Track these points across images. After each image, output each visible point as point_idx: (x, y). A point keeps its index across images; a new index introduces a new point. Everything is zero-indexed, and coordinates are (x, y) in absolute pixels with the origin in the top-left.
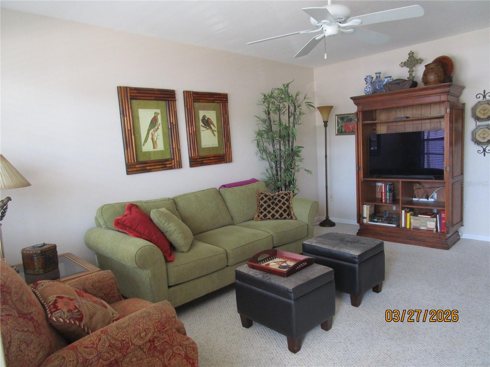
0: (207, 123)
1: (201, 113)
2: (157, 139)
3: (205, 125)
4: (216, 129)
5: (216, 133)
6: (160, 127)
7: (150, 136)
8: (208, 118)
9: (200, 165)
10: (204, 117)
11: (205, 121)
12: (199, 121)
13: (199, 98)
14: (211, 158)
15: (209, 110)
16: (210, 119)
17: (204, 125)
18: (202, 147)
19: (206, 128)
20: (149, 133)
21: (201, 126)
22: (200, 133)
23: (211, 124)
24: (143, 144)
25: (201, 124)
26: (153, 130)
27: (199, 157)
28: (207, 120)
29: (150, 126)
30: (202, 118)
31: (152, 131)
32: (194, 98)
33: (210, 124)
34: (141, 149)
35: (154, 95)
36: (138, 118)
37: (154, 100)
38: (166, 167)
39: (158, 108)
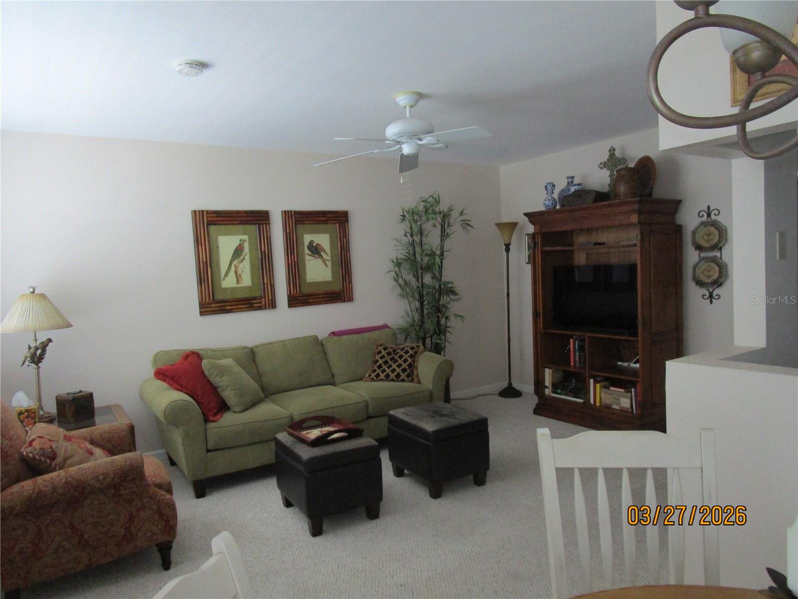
0: (315, 250)
1: (307, 238)
2: (242, 272)
3: (313, 253)
4: (329, 258)
5: (329, 264)
6: (247, 258)
7: (233, 268)
8: (317, 244)
9: (302, 304)
10: (311, 242)
11: (313, 248)
12: (304, 250)
13: (304, 219)
14: (320, 296)
15: (319, 233)
16: (320, 245)
17: (311, 253)
18: (308, 281)
19: (314, 257)
20: (231, 265)
21: (306, 255)
22: (305, 263)
23: (322, 251)
24: (222, 279)
25: (307, 251)
26: (237, 260)
27: (301, 295)
28: (316, 246)
29: (233, 256)
31: (235, 262)
32: (296, 219)
33: (320, 251)
34: (220, 284)
35: (239, 219)
36: (218, 247)
37: (239, 224)
38: (253, 307)
39: (245, 234)
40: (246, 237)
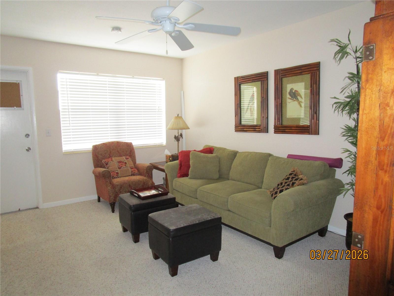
0: (294, 95)
1: (289, 87)
3: (292, 97)
4: (303, 101)
5: (303, 105)
8: (296, 91)
10: (292, 90)
11: (292, 94)
12: (286, 94)
13: (286, 74)
14: (293, 128)
15: (297, 82)
16: (297, 91)
17: (290, 97)
18: (288, 117)
19: (293, 100)
21: (287, 98)
22: (286, 104)
23: (299, 96)
25: (288, 96)
27: (281, 126)
28: (295, 92)
29: (250, 101)
30: (289, 91)
33: (297, 96)
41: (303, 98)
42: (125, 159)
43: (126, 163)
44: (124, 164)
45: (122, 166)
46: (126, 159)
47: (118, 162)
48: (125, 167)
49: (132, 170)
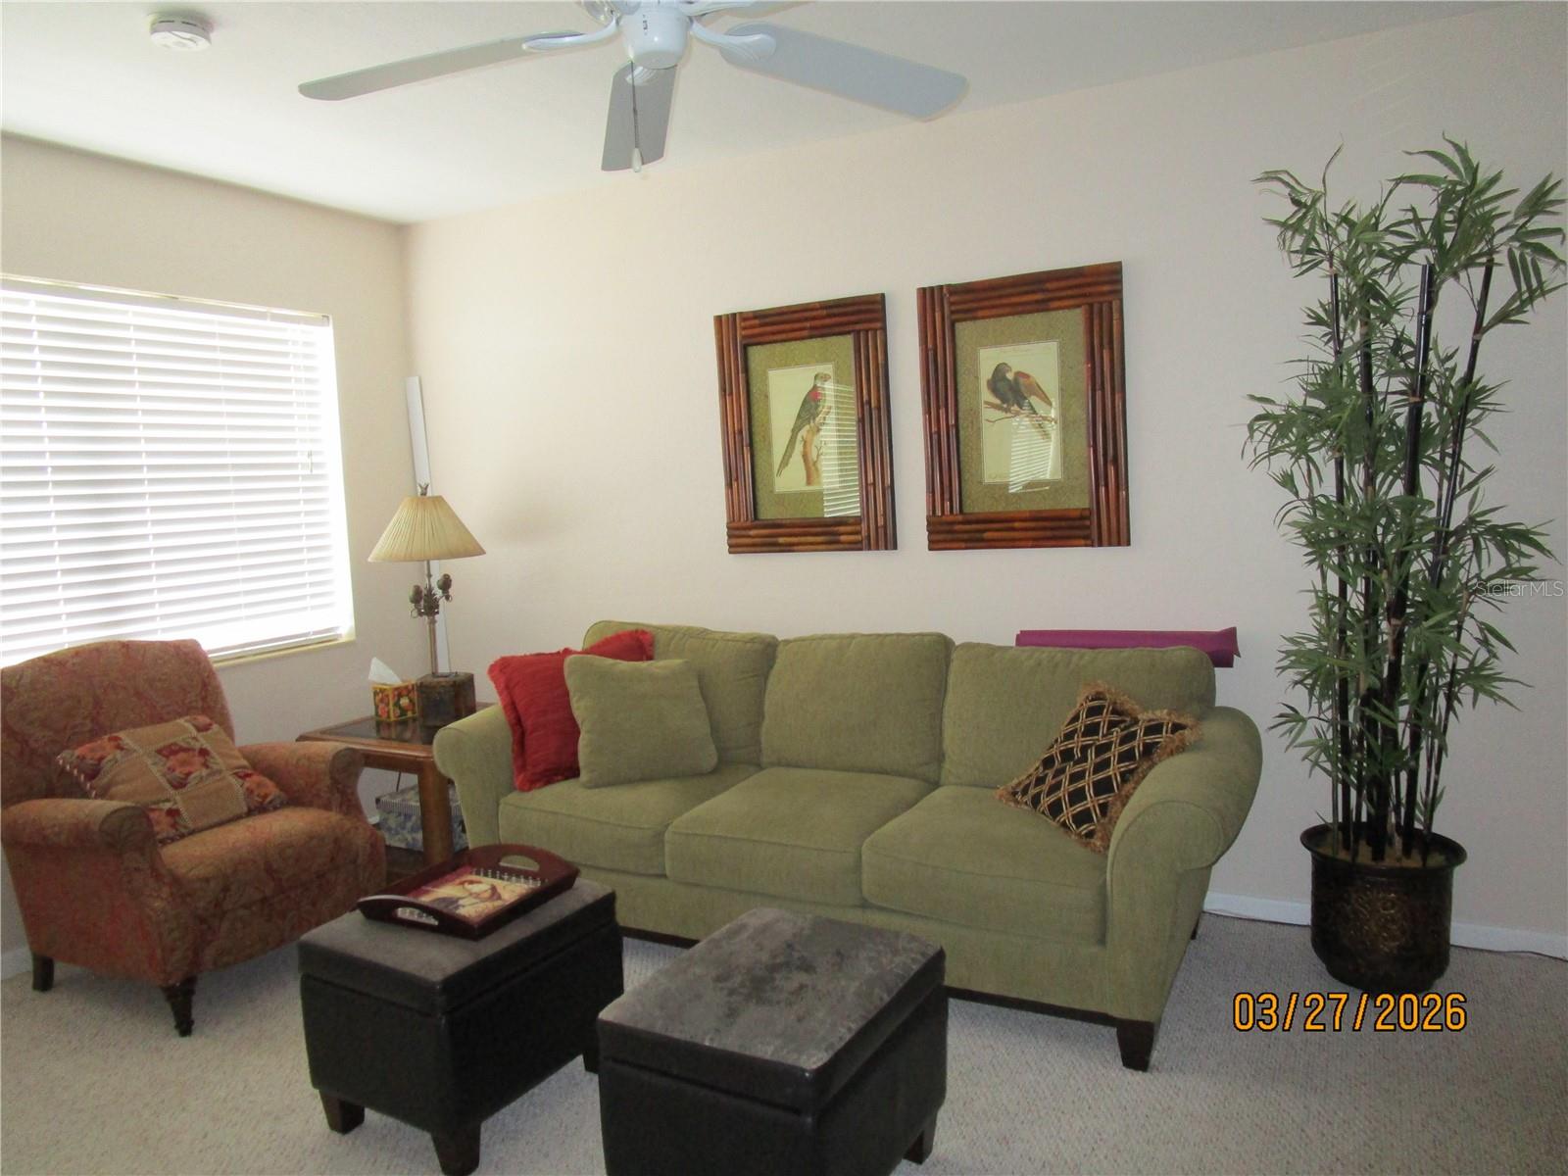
0: (1012, 391)
1: (988, 359)
2: (818, 456)
3: (1004, 400)
4: (1053, 414)
5: (1054, 430)
6: (831, 419)
7: (799, 447)
8: (1019, 374)
9: (963, 545)
10: (999, 372)
12: (977, 392)
13: (975, 305)
14: (1017, 525)
15: (1028, 342)
16: (1027, 376)
17: (997, 401)
18: (987, 480)
19: (1007, 410)
20: (796, 438)
21: (983, 406)
22: (979, 429)
23: (1033, 393)
24: (776, 471)
25: (987, 396)
26: (807, 427)
27: (960, 518)
28: (1016, 379)
29: (799, 416)
30: (990, 376)
31: (803, 433)
32: (953, 308)
33: (1026, 394)
34: (772, 484)
35: (808, 324)
36: (767, 397)
37: (811, 337)
38: (838, 542)
39: (825, 360)
40: (828, 369)
41: (1055, 402)
42: (194, 732)
43: (203, 752)
44: (198, 760)
45: (186, 769)
46: (199, 729)
47: (159, 752)
48: (209, 775)
49: (247, 785)
